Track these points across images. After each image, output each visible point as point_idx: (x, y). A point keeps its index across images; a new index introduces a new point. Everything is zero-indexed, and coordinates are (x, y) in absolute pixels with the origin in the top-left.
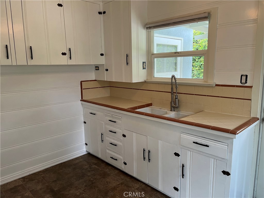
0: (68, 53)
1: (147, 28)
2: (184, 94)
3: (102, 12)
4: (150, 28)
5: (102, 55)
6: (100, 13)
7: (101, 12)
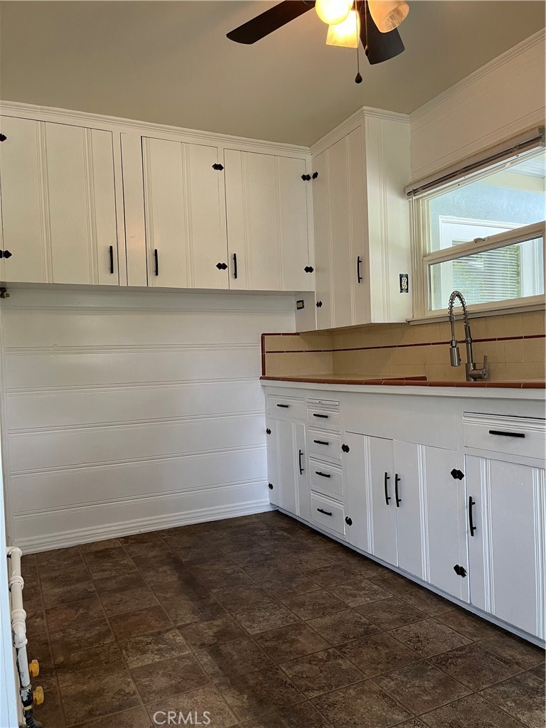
0: (230, 264)
1: (409, 194)
2: (499, 339)
3: (311, 176)
4: (415, 192)
5: (309, 270)
6: (306, 178)
7: (308, 176)
